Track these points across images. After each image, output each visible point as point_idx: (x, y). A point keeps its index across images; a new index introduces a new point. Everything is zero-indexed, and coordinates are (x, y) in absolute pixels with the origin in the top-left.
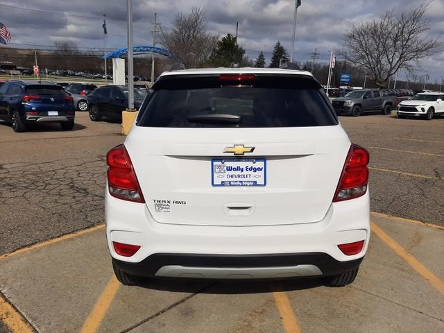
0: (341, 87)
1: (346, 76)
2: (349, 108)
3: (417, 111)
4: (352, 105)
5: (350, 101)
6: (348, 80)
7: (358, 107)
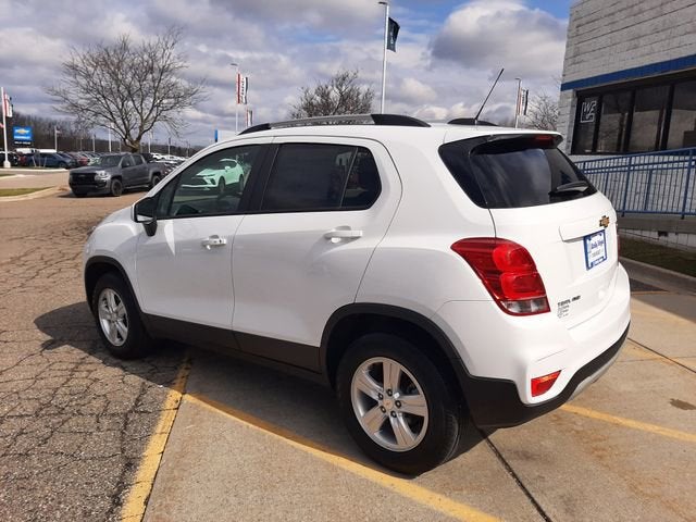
0: (19, 150)
1: (23, 131)
2: (105, 183)
3: (206, 183)
4: (108, 178)
5: (103, 172)
6: (28, 138)
7: (117, 181)
